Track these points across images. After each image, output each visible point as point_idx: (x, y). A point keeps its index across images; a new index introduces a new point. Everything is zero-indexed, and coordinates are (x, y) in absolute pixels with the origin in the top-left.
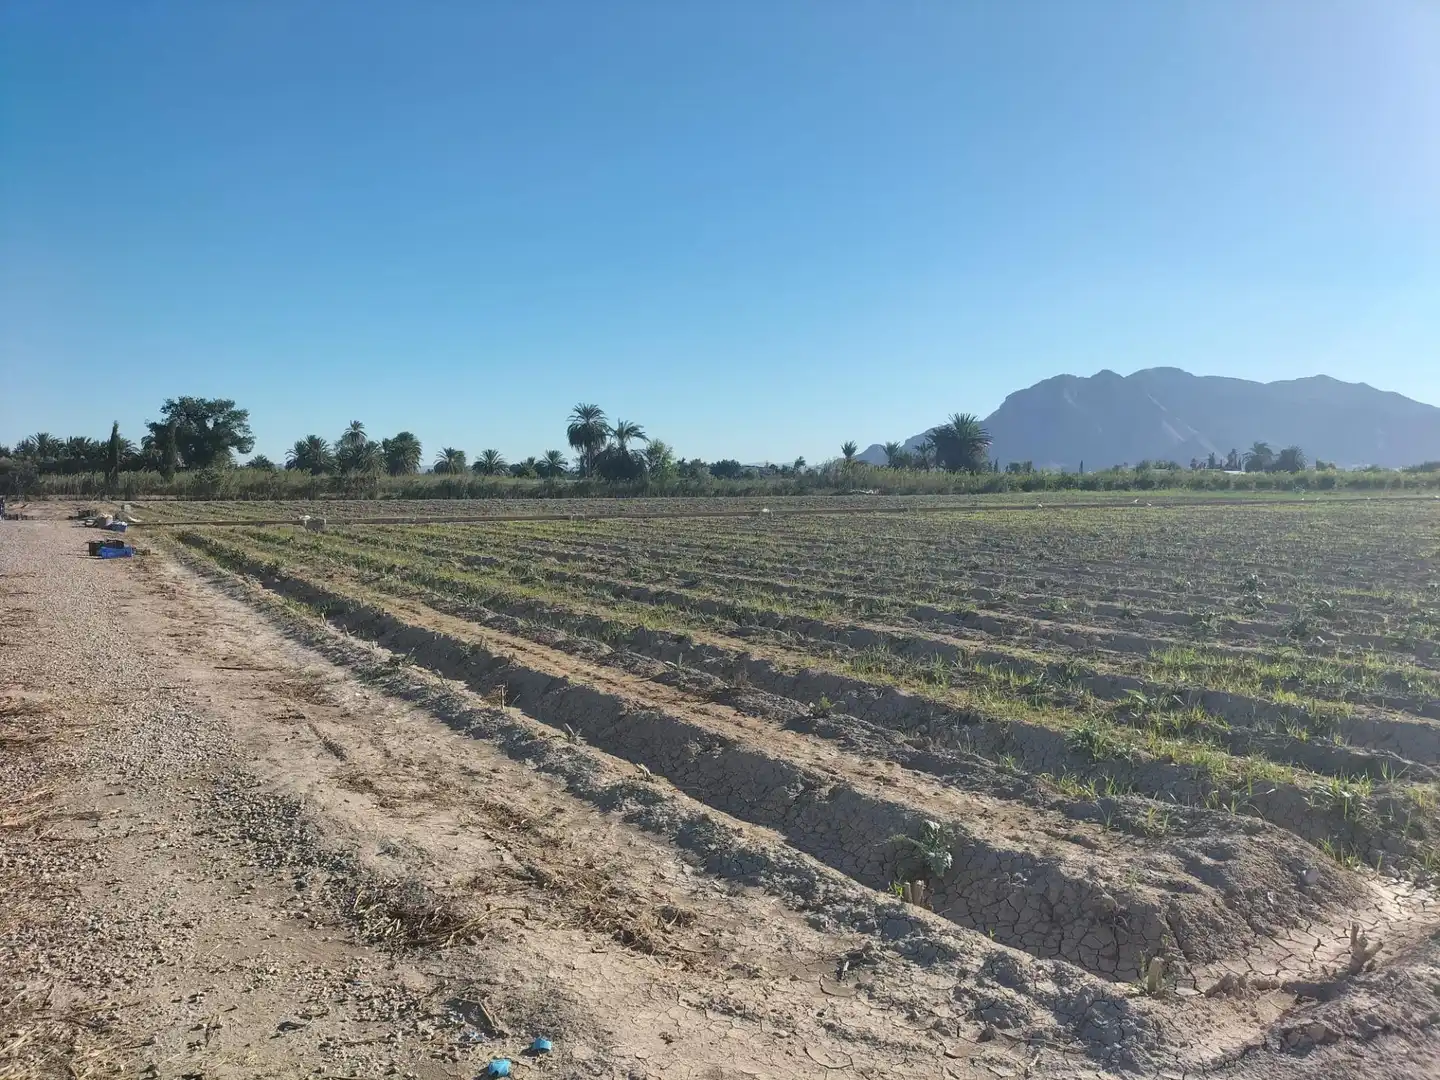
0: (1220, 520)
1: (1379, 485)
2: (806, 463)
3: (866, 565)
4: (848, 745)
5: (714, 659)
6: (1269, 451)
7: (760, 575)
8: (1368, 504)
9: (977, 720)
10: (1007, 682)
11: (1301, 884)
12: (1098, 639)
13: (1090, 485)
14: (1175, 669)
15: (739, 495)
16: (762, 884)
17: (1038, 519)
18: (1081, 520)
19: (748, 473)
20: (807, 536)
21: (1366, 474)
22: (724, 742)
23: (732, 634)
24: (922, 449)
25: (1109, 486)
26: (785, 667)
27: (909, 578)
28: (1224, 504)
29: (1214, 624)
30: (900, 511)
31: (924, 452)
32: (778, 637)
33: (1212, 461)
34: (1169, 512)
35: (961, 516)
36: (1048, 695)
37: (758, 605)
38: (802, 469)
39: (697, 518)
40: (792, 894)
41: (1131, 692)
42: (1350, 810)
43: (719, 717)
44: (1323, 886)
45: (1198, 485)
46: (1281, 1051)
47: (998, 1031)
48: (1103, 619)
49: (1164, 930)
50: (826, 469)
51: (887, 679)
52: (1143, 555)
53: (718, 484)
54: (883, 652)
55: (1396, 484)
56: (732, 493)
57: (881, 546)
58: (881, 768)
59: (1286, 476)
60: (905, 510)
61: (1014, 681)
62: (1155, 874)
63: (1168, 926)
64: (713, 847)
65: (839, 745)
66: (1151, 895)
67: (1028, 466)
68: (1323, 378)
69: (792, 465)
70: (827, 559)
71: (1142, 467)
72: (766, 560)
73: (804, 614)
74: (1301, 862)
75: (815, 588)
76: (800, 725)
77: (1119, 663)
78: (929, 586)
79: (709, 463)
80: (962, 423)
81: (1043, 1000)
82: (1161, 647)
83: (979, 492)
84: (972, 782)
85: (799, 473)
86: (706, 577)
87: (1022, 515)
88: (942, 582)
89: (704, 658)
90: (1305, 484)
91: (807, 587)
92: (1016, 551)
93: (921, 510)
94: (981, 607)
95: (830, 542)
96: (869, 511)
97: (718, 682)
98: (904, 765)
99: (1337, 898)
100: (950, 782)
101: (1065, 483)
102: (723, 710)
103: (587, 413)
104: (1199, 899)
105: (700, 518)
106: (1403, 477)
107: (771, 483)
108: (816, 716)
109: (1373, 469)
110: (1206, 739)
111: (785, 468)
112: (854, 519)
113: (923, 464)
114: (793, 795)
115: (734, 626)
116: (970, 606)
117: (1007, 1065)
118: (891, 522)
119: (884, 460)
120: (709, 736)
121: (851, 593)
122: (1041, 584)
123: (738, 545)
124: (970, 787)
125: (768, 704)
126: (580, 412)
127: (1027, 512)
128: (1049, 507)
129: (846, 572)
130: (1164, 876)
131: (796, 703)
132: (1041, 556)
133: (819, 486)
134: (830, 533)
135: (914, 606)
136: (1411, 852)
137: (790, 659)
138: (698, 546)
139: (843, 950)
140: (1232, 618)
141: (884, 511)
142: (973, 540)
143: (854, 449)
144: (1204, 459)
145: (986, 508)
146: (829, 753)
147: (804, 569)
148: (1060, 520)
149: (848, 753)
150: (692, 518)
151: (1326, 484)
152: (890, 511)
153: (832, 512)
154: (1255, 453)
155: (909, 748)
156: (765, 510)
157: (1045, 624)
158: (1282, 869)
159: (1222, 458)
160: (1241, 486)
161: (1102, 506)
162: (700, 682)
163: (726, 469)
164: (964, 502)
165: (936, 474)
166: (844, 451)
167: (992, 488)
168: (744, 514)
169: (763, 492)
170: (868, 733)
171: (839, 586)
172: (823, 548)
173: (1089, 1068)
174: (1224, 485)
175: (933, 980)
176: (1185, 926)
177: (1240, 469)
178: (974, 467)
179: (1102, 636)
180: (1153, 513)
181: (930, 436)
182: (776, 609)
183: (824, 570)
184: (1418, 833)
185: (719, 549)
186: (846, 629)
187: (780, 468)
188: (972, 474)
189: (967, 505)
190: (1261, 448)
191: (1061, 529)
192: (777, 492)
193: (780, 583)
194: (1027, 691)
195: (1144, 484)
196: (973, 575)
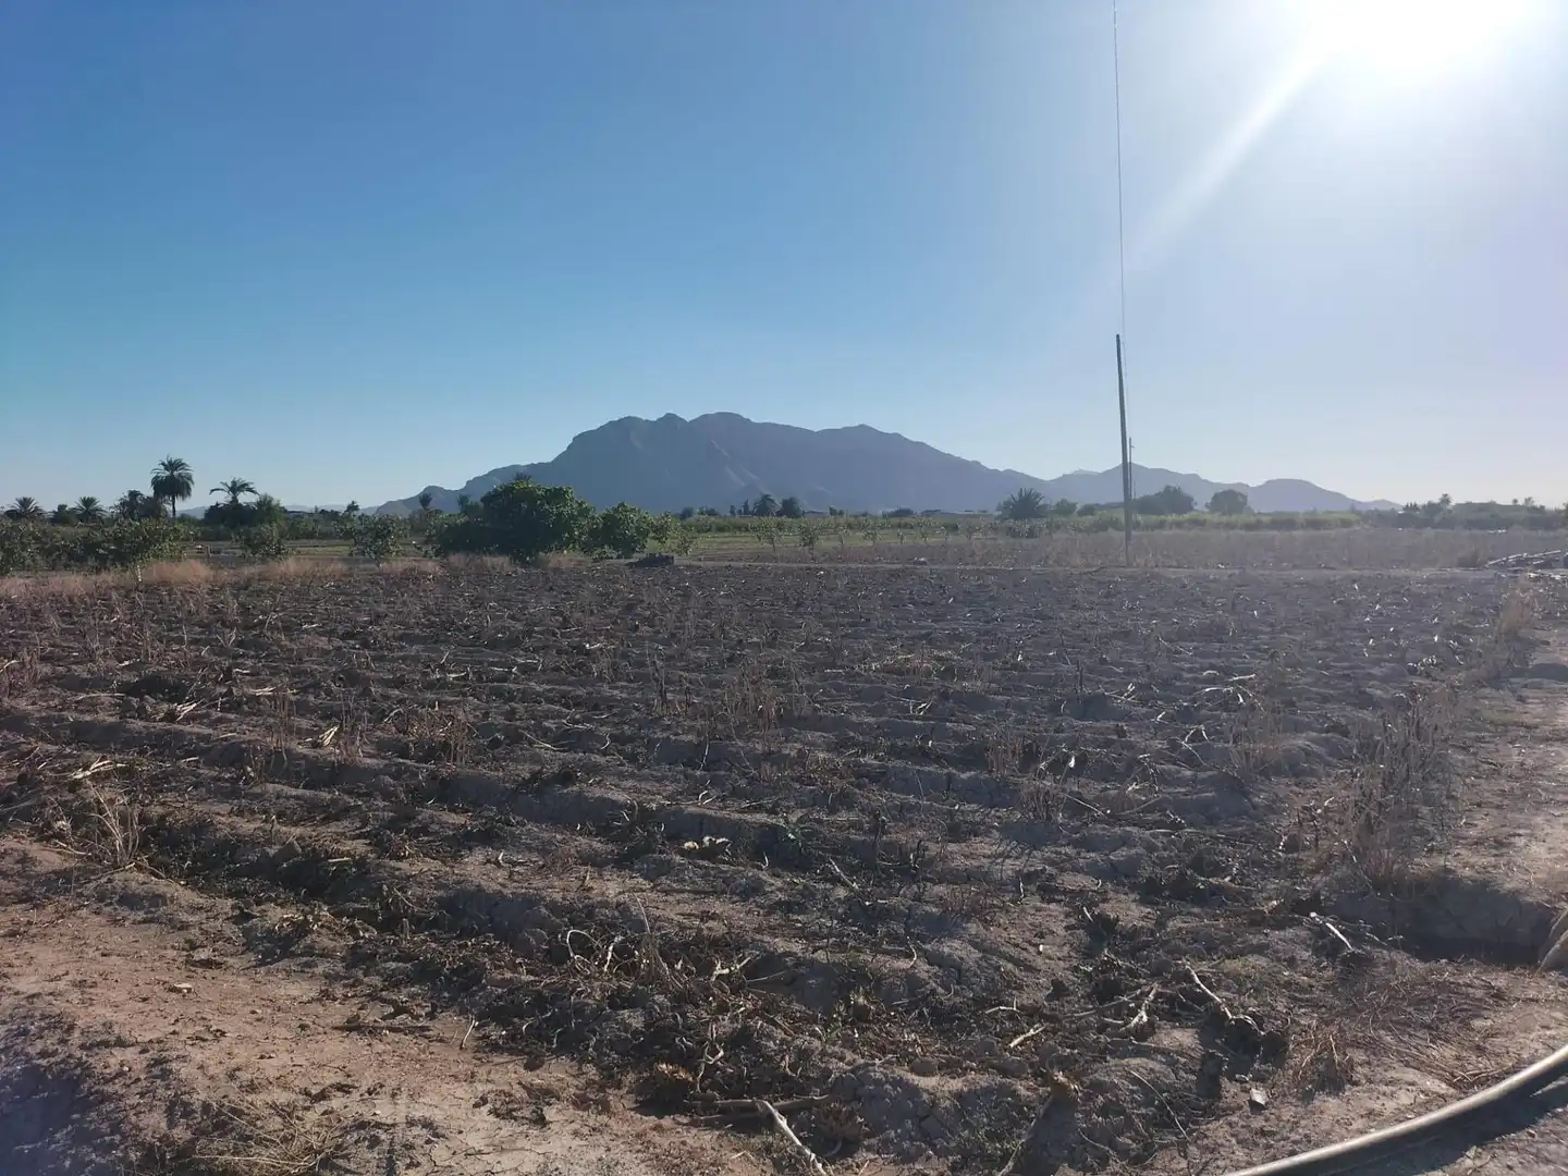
6: (773, 500)
68: (863, 429)
71: (686, 512)
103: (172, 466)
144: (740, 505)
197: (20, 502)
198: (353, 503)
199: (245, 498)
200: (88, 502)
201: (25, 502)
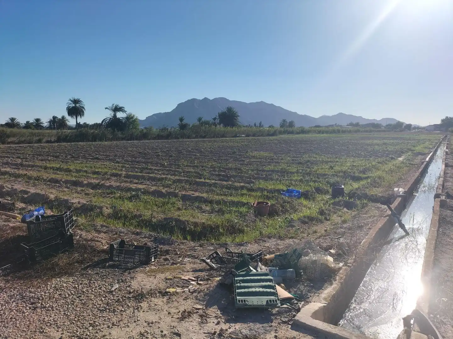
68: (262, 102)
103: (76, 101)
126: (71, 101)
197: (10, 119)
199: (120, 115)
200: (38, 120)
201: (13, 119)
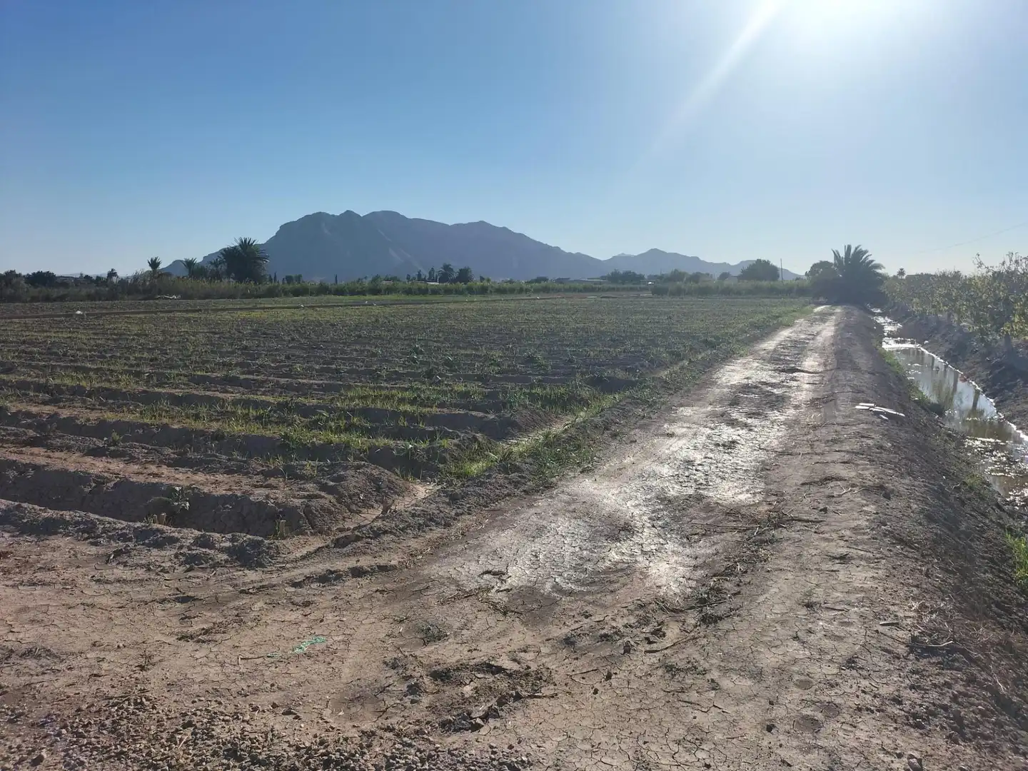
0: (415, 314)
1: (512, 291)
2: (118, 274)
3: (161, 350)
4: (132, 460)
5: (29, 421)
6: (452, 270)
7: (71, 361)
8: (502, 303)
9: (223, 437)
10: (247, 414)
11: (378, 489)
12: (316, 387)
13: (340, 292)
14: (352, 399)
15: (55, 300)
16: (61, 533)
17: (298, 315)
18: (328, 315)
19: (64, 282)
20: (116, 332)
21: (505, 285)
22: (36, 467)
23: (45, 403)
24: (216, 264)
25: (353, 293)
26: (88, 420)
27: (193, 358)
28: (420, 304)
29: (384, 373)
30: (198, 311)
31: (217, 266)
32: (84, 402)
33: (419, 275)
34: (388, 310)
35: (244, 314)
36: (273, 419)
37: (68, 381)
38: (114, 279)
39: (14, 320)
40: (80, 534)
41: (322, 411)
42: (413, 454)
43: (32, 454)
44: (390, 488)
45: (409, 292)
46: (334, 547)
47: (196, 567)
48: (321, 375)
49: (301, 517)
50: (136, 278)
51: (165, 421)
52: (360, 336)
53: (34, 291)
54: (164, 404)
55: (521, 291)
56: (47, 299)
57: (176, 336)
58: (153, 469)
59: (462, 285)
60: (200, 310)
61: (253, 413)
62: (302, 493)
63: (304, 515)
64: (25, 521)
65: (125, 461)
66: (297, 502)
67: (299, 278)
68: (482, 223)
69: (106, 276)
70: (130, 347)
71: (375, 279)
72: (78, 350)
73: (107, 385)
74: (380, 479)
75: (118, 368)
76: (96, 453)
77: (323, 399)
78: (208, 362)
79: (24, 273)
80: (245, 245)
81: (222, 550)
82: (349, 388)
83: (260, 297)
84: (212, 468)
85: (112, 282)
86: (23, 365)
87: (288, 313)
88: (218, 358)
89: (20, 420)
90: (471, 291)
91: (112, 367)
92: (277, 336)
93: (212, 310)
94: (243, 373)
95: (135, 335)
96: (171, 312)
97: (31, 433)
98: (169, 465)
99: (395, 493)
100: (198, 470)
101: (323, 290)
102: (36, 450)
104: (322, 501)
105: (17, 320)
106: (525, 286)
107: (84, 292)
108: (109, 445)
109: (511, 282)
110: (357, 432)
111: (98, 278)
112: (157, 318)
113: (217, 276)
114: (87, 490)
115: (47, 397)
116: (235, 372)
117: (198, 578)
118: (188, 319)
119: (186, 273)
120: (23, 464)
121: (147, 369)
122: (288, 358)
123: (53, 340)
124: (211, 471)
125: (72, 442)
127: (293, 310)
128: (308, 307)
129: (146, 355)
130: (306, 493)
131: (95, 439)
132: (293, 339)
133: (129, 293)
134: (135, 329)
135: (194, 375)
136: (438, 470)
137: (94, 416)
138: (15, 342)
139: (110, 551)
140: (397, 369)
141: (184, 311)
142: (248, 330)
143: (159, 263)
144: (414, 274)
145: (264, 308)
146: (117, 465)
147: (110, 355)
148: (313, 315)
149: (132, 464)
150: (9, 321)
151: (483, 291)
152: (187, 311)
153: (139, 313)
154: (443, 270)
155: (173, 456)
156: (79, 312)
157: (283, 381)
158: (370, 483)
159: (425, 274)
160: (435, 292)
161: (345, 306)
162: (16, 435)
163: (42, 279)
164: (249, 304)
165: (228, 283)
166: (150, 265)
167: (271, 293)
168: (60, 316)
169: (77, 298)
170: (146, 451)
171: (138, 365)
172: (127, 339)
173: (240, 570)
174: (424, 292)
175: (163, 553)
176: (313, 513)
177: (436, 282)
178: (258, 279)
179: (318, 385)
180: (376, 310)
181: (222, 253)
182: (83, 383)
183: (127, 355)
184: (443, 461)
185: (31, 343)
186: (140, 393)
187: (95, 278)
188: (255, 283)
189: (250, 306)
190: (447, 267)
191: (313, 321)
192: (90, 297)
193: (89, 365)
194: (259, 418)
195: (375, 291)
196: (243, 354)
198: (112, 270)
